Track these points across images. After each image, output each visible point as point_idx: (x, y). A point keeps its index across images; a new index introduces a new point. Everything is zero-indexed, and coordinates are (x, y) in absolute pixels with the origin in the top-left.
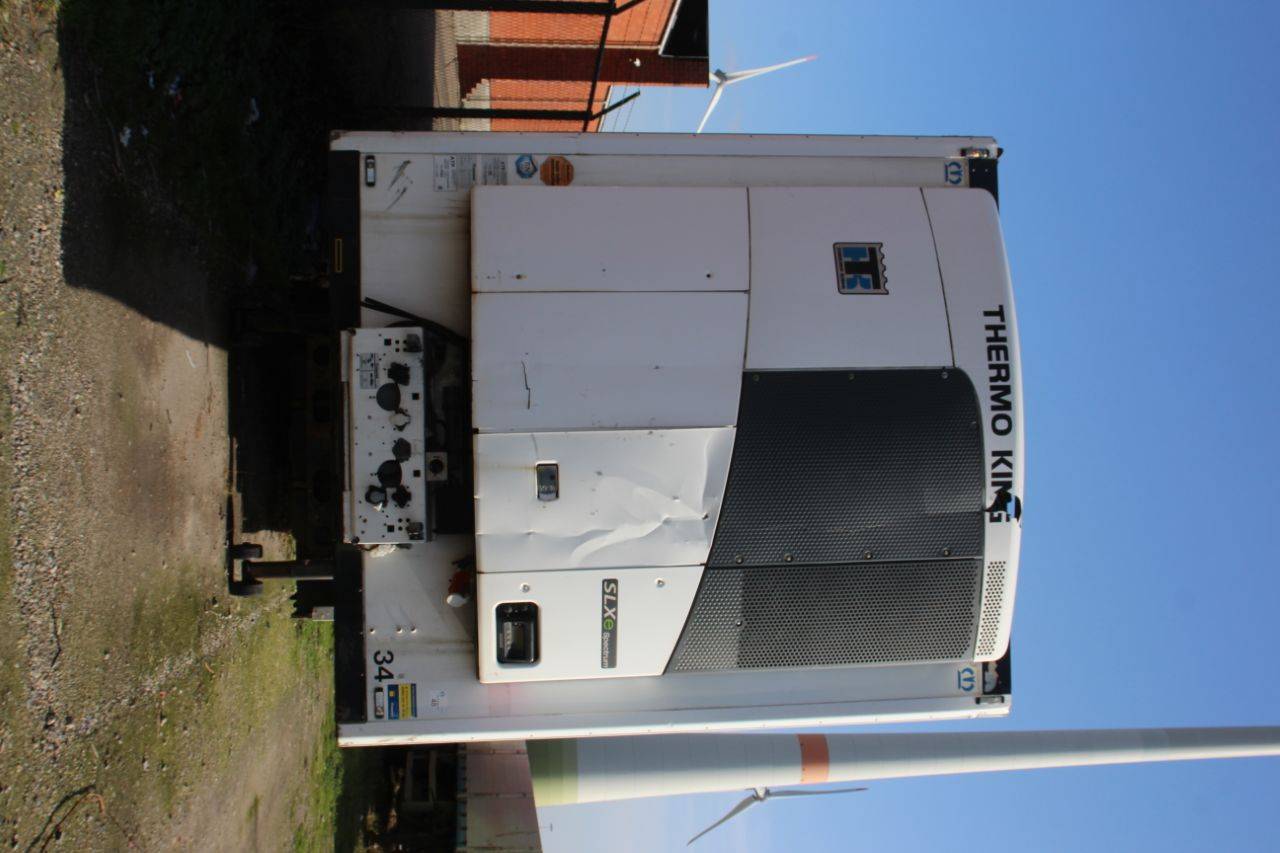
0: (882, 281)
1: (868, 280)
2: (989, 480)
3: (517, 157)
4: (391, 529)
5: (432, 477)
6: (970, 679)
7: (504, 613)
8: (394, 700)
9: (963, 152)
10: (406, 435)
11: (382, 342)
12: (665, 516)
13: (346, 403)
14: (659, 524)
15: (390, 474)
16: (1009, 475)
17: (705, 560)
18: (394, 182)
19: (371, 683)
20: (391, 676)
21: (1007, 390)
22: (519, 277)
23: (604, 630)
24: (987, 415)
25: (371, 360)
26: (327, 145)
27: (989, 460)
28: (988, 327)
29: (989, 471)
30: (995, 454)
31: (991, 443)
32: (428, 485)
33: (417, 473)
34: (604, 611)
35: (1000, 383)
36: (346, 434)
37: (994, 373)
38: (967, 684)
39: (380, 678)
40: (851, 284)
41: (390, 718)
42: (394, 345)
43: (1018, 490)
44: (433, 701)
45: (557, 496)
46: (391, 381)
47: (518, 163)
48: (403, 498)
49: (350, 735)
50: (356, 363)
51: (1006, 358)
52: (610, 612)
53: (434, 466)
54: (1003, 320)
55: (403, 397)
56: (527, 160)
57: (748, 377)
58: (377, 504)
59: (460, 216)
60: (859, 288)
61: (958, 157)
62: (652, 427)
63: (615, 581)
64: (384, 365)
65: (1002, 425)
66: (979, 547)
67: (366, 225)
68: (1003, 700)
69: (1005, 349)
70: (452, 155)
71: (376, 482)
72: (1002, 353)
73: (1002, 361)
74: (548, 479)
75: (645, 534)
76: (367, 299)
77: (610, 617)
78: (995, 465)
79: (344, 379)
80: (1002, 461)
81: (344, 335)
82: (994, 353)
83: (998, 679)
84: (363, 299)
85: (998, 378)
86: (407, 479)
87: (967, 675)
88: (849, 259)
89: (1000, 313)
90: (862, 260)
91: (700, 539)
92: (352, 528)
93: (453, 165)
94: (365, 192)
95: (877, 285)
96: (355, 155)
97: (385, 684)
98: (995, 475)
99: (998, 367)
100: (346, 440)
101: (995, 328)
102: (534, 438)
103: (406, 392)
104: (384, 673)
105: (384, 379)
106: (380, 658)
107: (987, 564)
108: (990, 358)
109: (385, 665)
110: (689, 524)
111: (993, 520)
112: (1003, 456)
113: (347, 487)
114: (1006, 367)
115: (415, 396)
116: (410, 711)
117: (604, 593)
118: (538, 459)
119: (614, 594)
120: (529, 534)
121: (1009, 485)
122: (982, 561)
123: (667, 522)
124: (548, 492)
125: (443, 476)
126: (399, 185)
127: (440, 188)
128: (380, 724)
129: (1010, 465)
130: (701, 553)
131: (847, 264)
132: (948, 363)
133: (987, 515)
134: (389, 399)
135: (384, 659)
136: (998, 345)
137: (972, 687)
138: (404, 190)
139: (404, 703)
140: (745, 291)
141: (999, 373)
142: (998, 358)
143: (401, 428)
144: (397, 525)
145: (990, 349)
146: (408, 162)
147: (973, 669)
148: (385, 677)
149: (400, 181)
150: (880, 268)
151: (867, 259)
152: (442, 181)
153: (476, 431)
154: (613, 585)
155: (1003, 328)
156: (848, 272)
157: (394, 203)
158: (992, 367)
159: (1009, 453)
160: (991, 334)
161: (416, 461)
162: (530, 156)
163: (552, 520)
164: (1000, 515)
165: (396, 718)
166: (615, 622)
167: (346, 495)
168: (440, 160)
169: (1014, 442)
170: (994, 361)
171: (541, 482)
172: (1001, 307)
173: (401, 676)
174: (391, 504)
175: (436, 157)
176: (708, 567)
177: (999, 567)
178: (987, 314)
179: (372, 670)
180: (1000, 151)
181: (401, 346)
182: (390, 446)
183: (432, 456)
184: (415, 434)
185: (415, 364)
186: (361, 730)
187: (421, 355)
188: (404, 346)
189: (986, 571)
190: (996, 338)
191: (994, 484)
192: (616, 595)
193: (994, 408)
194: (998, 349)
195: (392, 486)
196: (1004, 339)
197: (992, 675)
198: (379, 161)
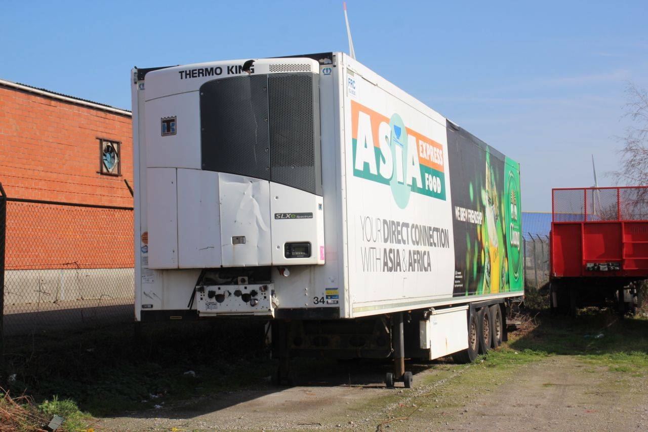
0: (172, 118)
1: (172, 124)
2: (238, 75)
3: (142, 253)
4: (265, 297)
5: (247, 282)
6: (327, 69)
7: (288, 255)
8: (332, 297)
9: (136, 83)
10: (232, 292)
11: (201, 301)
12: (251, 197)
13: (223, 314)
14: (254, 199)
15: (246, 298)
16: (236, 67)
17: (268, 182)
18: (151, 298)
19: (325, 305)
20: (323, 298)
21: (207, 69)
22: (174, 252)
23: (296, 218)
24: (215, 77)
25: (208, 305)
26: (139, 322)
27: (231, 75)
28: (186, 78)
29: (235, 75)
30: (229, 73)
31: (225, 75)
32: (250, 283)
33: (246, 288)
34: (288, 218)
35: (204, 73)
36: (234, 314)
37: (201, 75)
38: (329, 71)
39: (323, 302)
40: (173, 130)
41: (338, 298)
42: (202, 297)
43: (242, 62)
44: (332, 282)
45: (244, 237)
46: (214, 298)
47: (144, 252)
48: (254, 293)
49: (344, 313)
50: (209, 310)
51: (196, 70)
52: (288, 216)
53: (243, 281)
54: (183, 72)
55: (220, 293)
56: (143, 249)
57: (204, 168)
58: (255, 302)
59: (162, 274)
60: (174, 127)
61: (137, 85)
62: (219, 203)
63: (276, 215)
64: (209, 300)
65: (218, 71)
66: (263, 77)
67: (166, 308)
68: (335, 56)
69: (193, 71)
70: (142, 277)
71: (249, 303)
72: (194, 72)
73: (197, 72)
74: (239, 240)
75: (257, 204)
76: (188, 306)
77: (290, 216)
78: (233, 73)
79: (215, 315)
80: (231, 70)
81: (201, 315)
82: (194, 75)
83: (327, 58)
84: (189, 309)
85: (202, 73)
86: (248, 291)
87: (325, 71)
88: (166, 130)
89: (182, 72)
90: (166, 126)
91: (259, 184)
92: (266, 312)
93: (145, 276)
94: (154, 308)
95: (173, 120)
96: (142, 312)
97: (325, 300)
98: (236, 73)
99: (199, 73)
100: (236, 314)
101: (186, 74)
102: (224, 245)
103: (218, 292)
104: (322, 301)
105: (214, 300)
106: (316, 302)
107: (271, 72)
108: (196, 77)
109: (319, 300)
110: (254, 188)
111: (253, 72)
112: (230, 70)
113: (253, 314)
114: (199, 70)
115: (219, 289)
116: (336, 291)
117: (280, 218)
118: (231, 244)
119: (281, 215)
120: (258, 247)
121: (240, 67)
122: (270, 74)
123: (253, 196)
124: (243, 240)
125: (246, 278)
126: (152, 296)
127: (153, 281)
128: (340, 302)
129: (233, 67)
130: (264, 183)
131: (168, 132)
132: (198, 92)
133: (252, 74)
134: (220, 298)
135: (317, 300)
136: (191, 74)
137: (330, 69)
138: (154, 294)
139: (332, 293)
140: (177, 169)
141: (201, 73)
142: (196, 73)
143: (230, 294)
144: (264, 295)
145: (193, 77)
146: (144, 293)
147: (323, 68)
148: (323, 300)
149: (150, 295)
150: (168, 119)
151: (166, 124)
152: (151, 280)
153: (222, 266)
154: (277, 215)
155: (186, 71)
156: (170, 131)
157: (158, 297)
158: (199, 76)
159: (228, 67)
160: (188, 76)
161: (241, 288)
162: (142, 248)
163: (253, 238)
164: (251, 69)
165: (338, 296)
166: (292, 214)
167: (255, 314)
168: (143, 281)
169: (224, 66)
170: (197, 75)
171: (239, 243)
172: (180, 72)
173: (323, 294)
174: (256, 297)
175: (142, 282)
176: (270, 180)
177: (272, 67)
178: (182, 78)
179: (320, 305)
180: (136, 68)
181: (202, 294)
182: (237, 298)
183: (239, 283)
184: (232, 288)
185: (208, 289)
186: (342, 309)
187: (205, 287)
188: (202, 293)
189: (273, 72)
190: (189, 74)
191: (240, 73)
192: (281, 214)
193: (213, 75)
194: (193, 74)
195: (250, 297)
196: (190, 71)
197: (325, 61)
198: (143, 304)
